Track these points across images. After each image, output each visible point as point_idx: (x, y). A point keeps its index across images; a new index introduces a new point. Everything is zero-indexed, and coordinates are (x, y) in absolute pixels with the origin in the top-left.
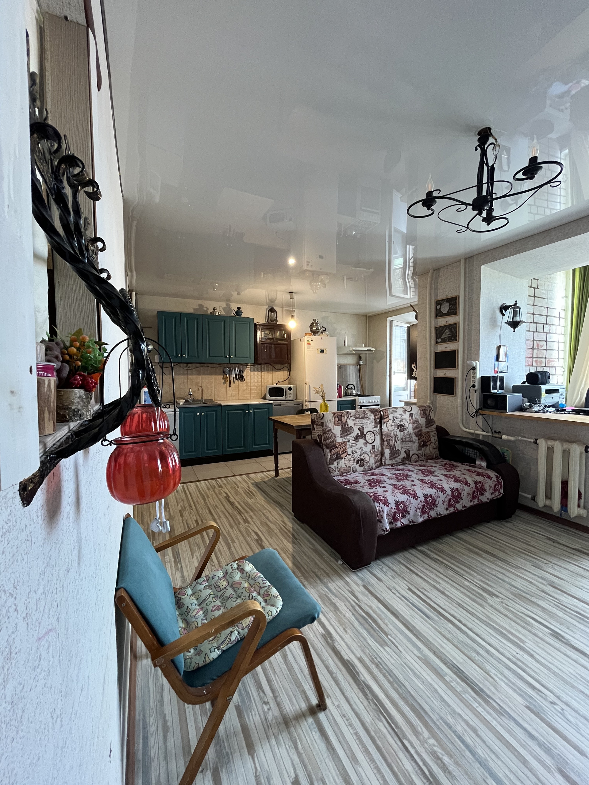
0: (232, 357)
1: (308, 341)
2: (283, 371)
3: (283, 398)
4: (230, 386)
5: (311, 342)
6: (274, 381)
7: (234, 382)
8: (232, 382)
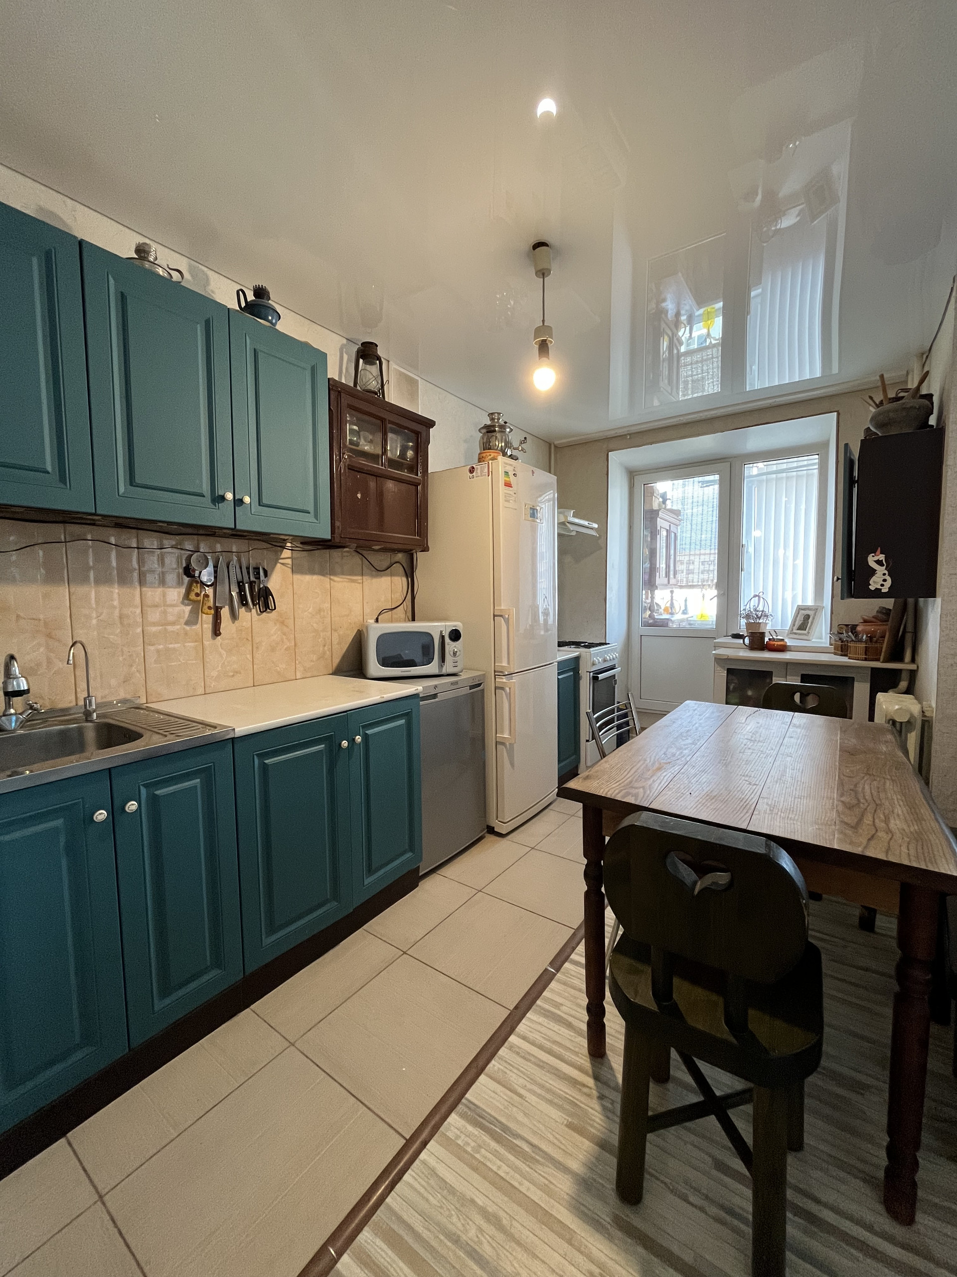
0: (247, 499)
1: (506, 473)
2: (392, 575)
3: (432, 668)
4: (216, 632)
5: (512, 479)
6: (367, 610)
7: (234, 616)
8: (225, 612)
